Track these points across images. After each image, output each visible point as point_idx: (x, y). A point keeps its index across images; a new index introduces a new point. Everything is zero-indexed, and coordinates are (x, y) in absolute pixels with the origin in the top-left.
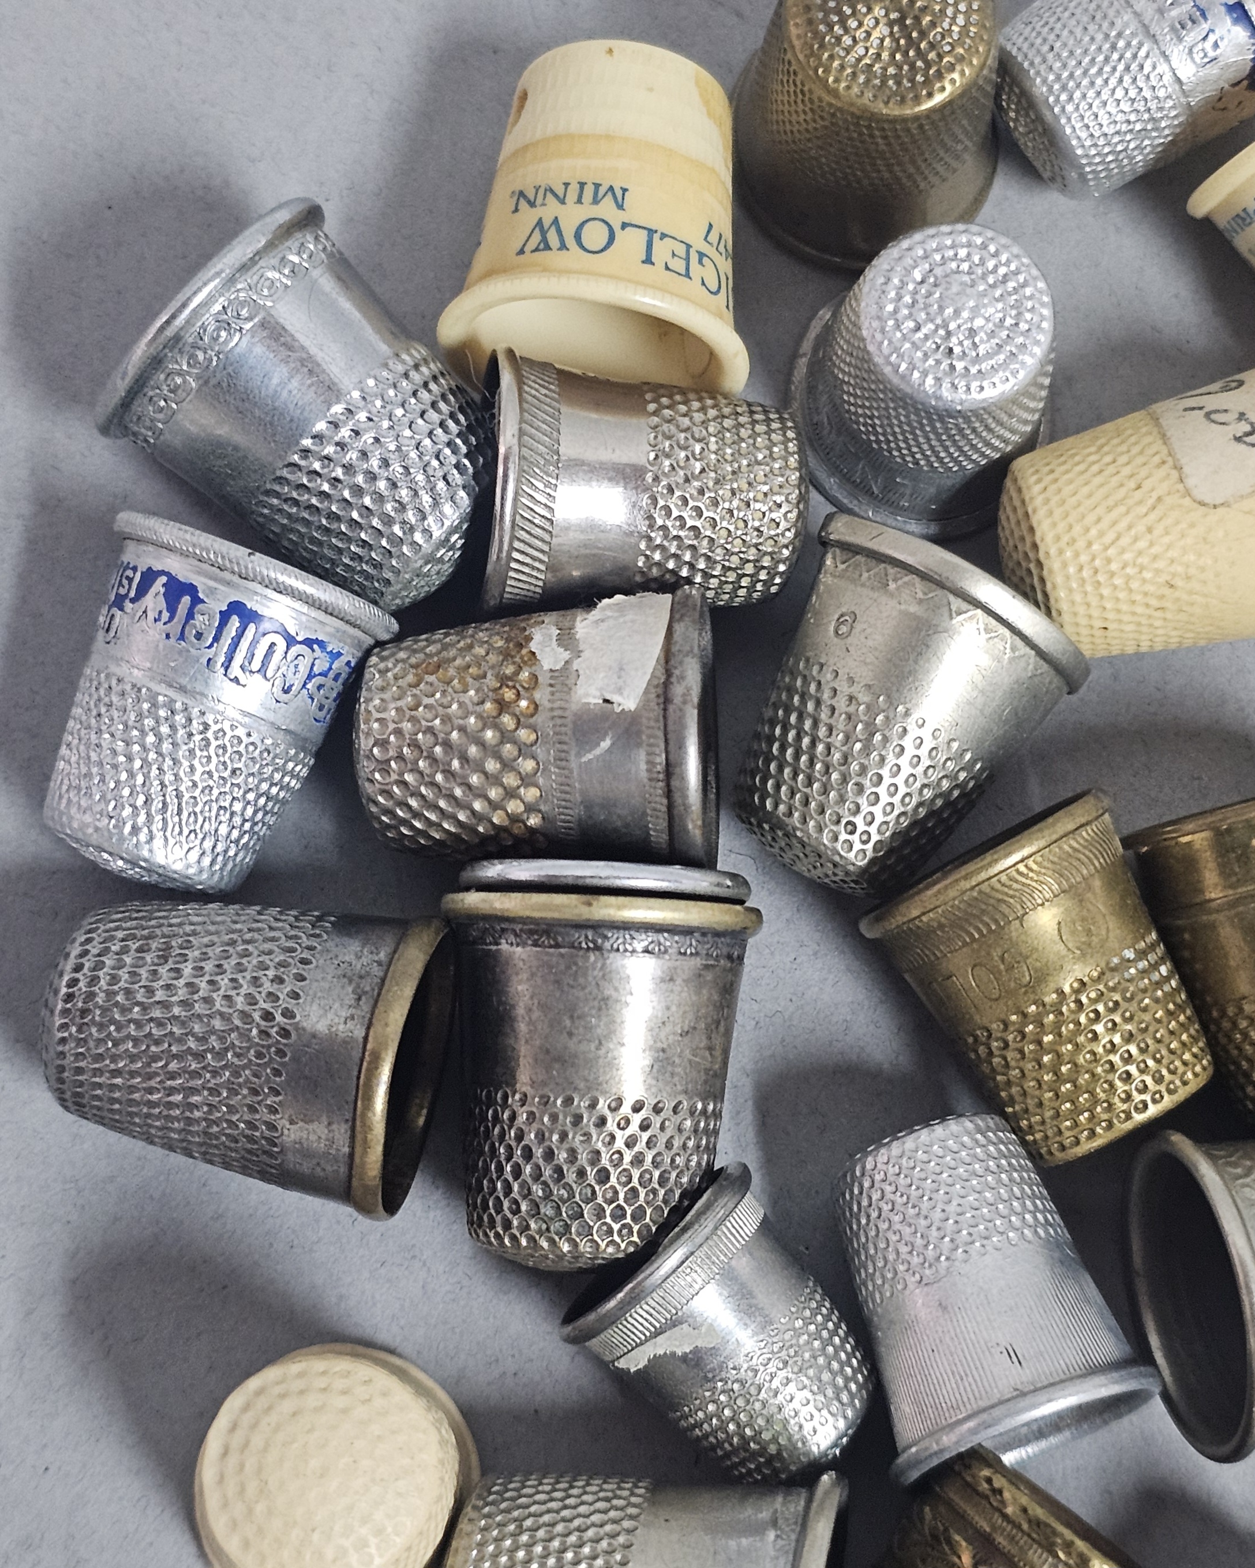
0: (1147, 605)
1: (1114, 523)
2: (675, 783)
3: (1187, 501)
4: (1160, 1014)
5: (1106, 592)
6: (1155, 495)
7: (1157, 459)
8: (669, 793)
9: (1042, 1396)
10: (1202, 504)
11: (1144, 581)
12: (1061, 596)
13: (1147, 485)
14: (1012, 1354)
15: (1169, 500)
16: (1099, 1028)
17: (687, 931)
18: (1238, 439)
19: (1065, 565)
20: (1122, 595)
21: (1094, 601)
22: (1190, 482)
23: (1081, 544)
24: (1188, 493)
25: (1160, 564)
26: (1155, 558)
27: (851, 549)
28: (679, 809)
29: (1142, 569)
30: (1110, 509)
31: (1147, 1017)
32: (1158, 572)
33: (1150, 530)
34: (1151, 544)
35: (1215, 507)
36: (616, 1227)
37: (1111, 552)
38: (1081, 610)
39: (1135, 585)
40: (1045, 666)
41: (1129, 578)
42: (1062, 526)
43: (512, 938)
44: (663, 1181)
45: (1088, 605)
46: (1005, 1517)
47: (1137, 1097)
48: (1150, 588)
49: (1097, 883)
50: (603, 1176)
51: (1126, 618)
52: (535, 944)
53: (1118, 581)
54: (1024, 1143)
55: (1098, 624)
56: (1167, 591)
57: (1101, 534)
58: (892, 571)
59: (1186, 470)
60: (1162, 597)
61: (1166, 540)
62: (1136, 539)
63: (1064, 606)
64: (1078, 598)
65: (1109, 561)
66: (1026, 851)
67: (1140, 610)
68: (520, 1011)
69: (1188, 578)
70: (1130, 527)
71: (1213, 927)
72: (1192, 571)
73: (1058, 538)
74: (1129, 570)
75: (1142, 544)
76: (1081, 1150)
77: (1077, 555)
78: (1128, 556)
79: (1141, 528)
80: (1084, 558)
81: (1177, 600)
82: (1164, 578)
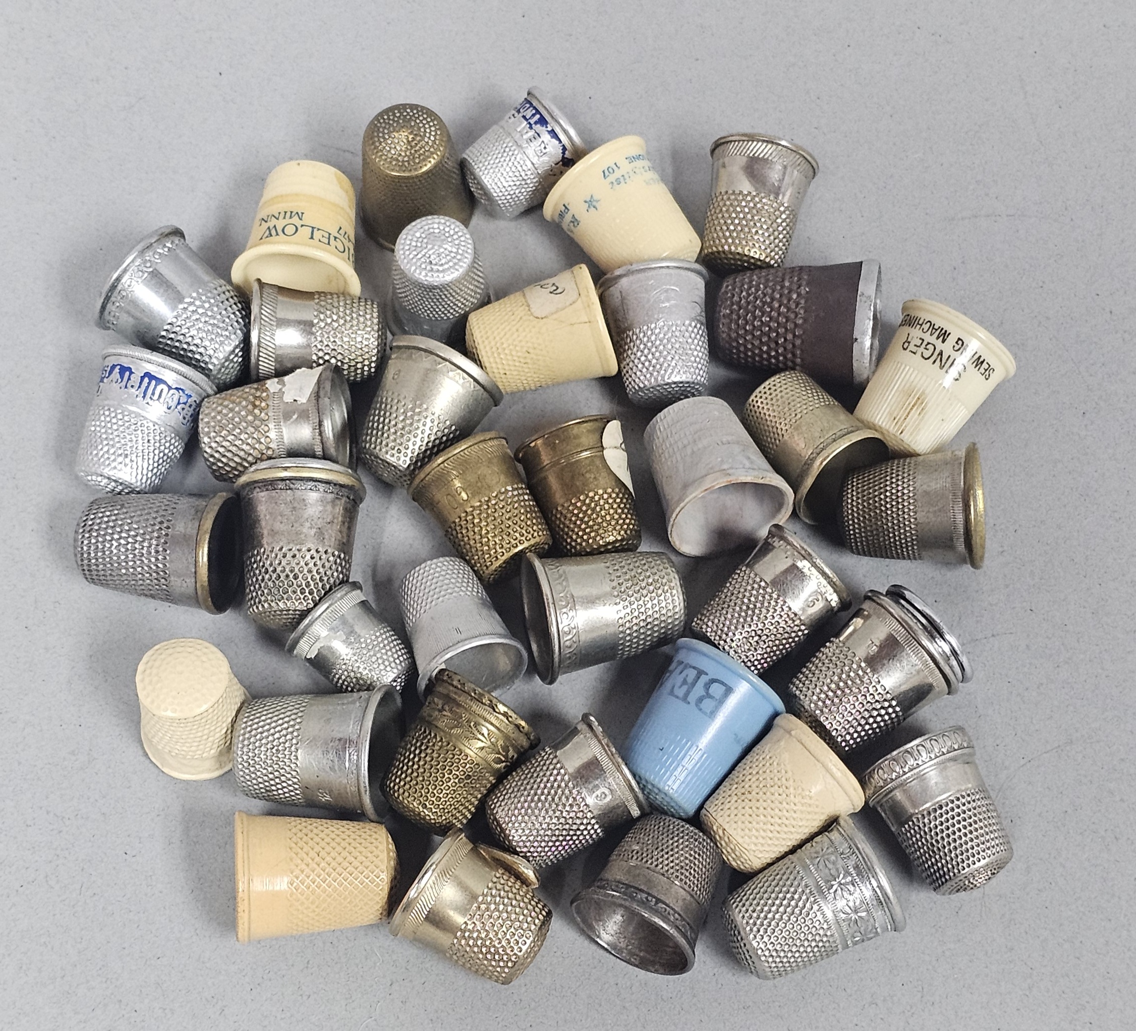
0: (521, 362)
1: (504, 329)
2: (322, 429)
3: (531, 317)
4: (522, 511)
5: (502, 357)
6: (519, 317)
7: (521, 304)
8: (321, 434)
9: (467, 642)
10: (537, 318)
11: (517, 351)
12: (485, 360)
13: (516, 313)
14: (458, 631)
15: (524, 318)
16: (496, 515)
17: (328, 482)
18: (551, 293)
19: (485, 347)
20: (509, 357)
21: (498, 360)
22: (533, 310)
23: (491, 338)
24: (532, 314)
25: (523, 343)
26: (521, 341)
27: (399, 347)
28: (325, 440)
29: (516, 346)
30: (502, 324)
31: (516, 511)
32: (522, 347)
33: (517, 330)
34: (518, 336)
35: (542, 318)
36: (302, 597)
37: (503, 340)
38: (494, 365)
39: (514, 353)
40: (479, 387)
41: (511, 350)
42: (483, 332)
43: (258, 490)
44: (321, 580)
45: (496, 363)
46: (453, 685)
47: (514, 542)
48: (519, 354)
49: (495, 461)
50: (296, 577)
51: (512, 368)
52: (267, 490)
53: (506, 351)
54: (474, 571)
55: (502, 372)
56: (527, 355)
57: (499, 334)
58: (414, 351)
59: (531, 306)
60: (525, 358)
61: (524, 334)
62: (513, 334)
63: (487, 365)
64: (492, 360)
65: (502, 344)
66: (463, 448)
67: (517, 364)
68: (262, 516)
69: (535, 348)
70: (510, 330)
71: (545, 478)
72: (536, 345)
73: (482, 337)
74: (511, 347)
75: (515, 336)
76: (493, 567)
77: (490, 343)
78: (510, 341)
79: (514, 329)
80: (493, 343)
81: (532, 358)
82: (525, 349)
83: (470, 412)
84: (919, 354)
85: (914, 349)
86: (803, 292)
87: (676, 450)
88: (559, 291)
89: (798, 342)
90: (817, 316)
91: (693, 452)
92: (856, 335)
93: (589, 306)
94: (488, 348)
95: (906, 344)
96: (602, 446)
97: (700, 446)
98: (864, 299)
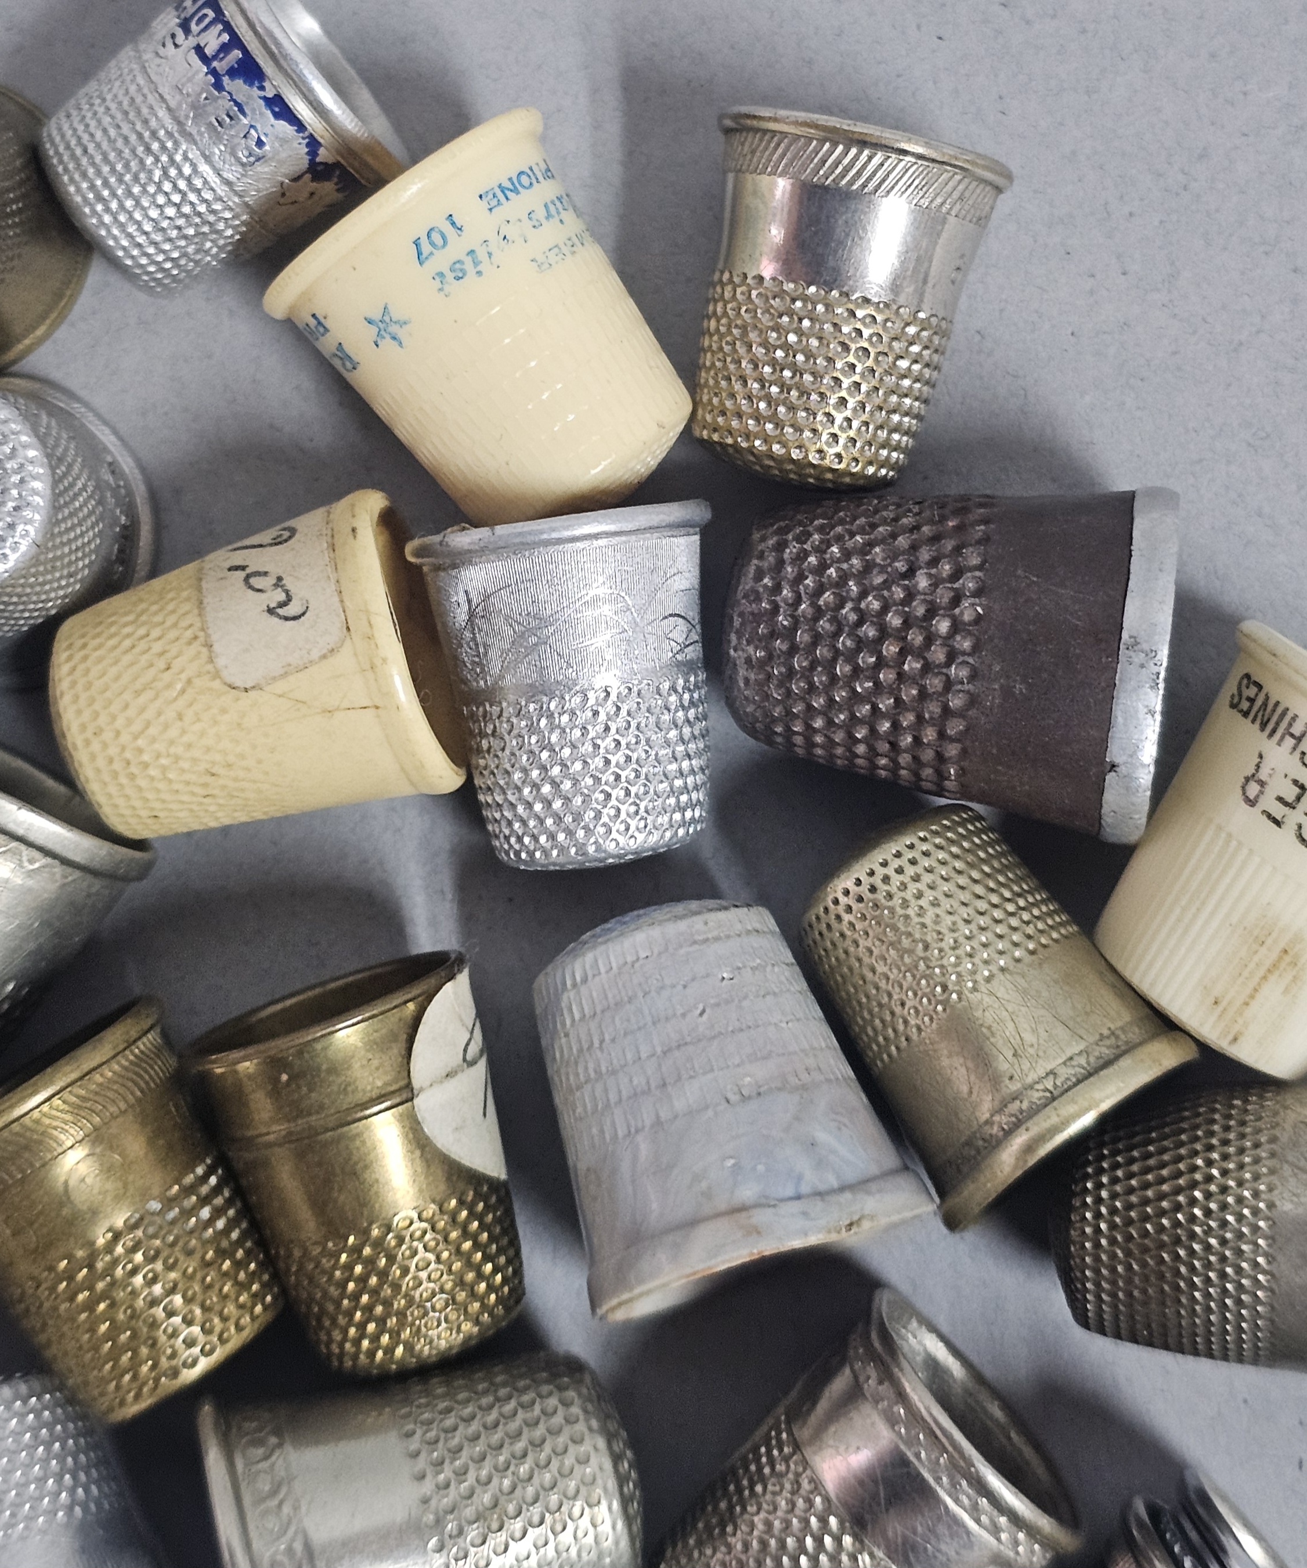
0: (193, 794)
1: (143, 710)
3: (217, 684)
5: (142, 783)
6: (184, 676)
7: (189, 634)
10: (232, 687)
11: (182, 770)
13: (177, 665)
15: (197, 682)
18: (271, 611)
19: (93, 757)
20: (161, 786)
21: (133, 793)
22: (221, 662)
23: (108, 736)
24: (217, 675)
25: (196, 753)
26: (189, 746)
29: (176, 758)
30: (138, 693)
32: (195, 760)
33: (180, 717)
34: (184, 732)
35: (246, 690)
37: (141, 742)
39: (172, 775)
41: (164, 769)
42: (86, 716)
48: (187, 777)
51: (174, 806)
53: (152, 772)
55: (145, 813)
56: (209, 779)
57: (130, 722)
59: (216, 647)
60: (205, 785)
61: (197, 727)
62: (166, 727)
64: (112, 789)
65: (140, 751)
67: (186, 798)
69: (229, 766)
70: (159, 714)
72: (231, 759)
73: (83, 727)
74: (163, 761)
75: (173, 733)
77: (105, 746)
78: (160, 745)
79: (170, 714)
80: (112, 750)
81: (224, 787)
82: (202, 767)
83: (58, 933)
84: (1290, 828)
85: (1278, 810)
86: (968, 617)
87: (613, 1097)
88: (291, 610)
89: (952, 750)
90: (1007, 692)
91: (658, 1123)
92: (1115, 753)
93: (373, 667)
94: (101, 762)
95: (1253, 789)
96: (409, 1086)
97: (679, 1105)
98: (1138, 658)
